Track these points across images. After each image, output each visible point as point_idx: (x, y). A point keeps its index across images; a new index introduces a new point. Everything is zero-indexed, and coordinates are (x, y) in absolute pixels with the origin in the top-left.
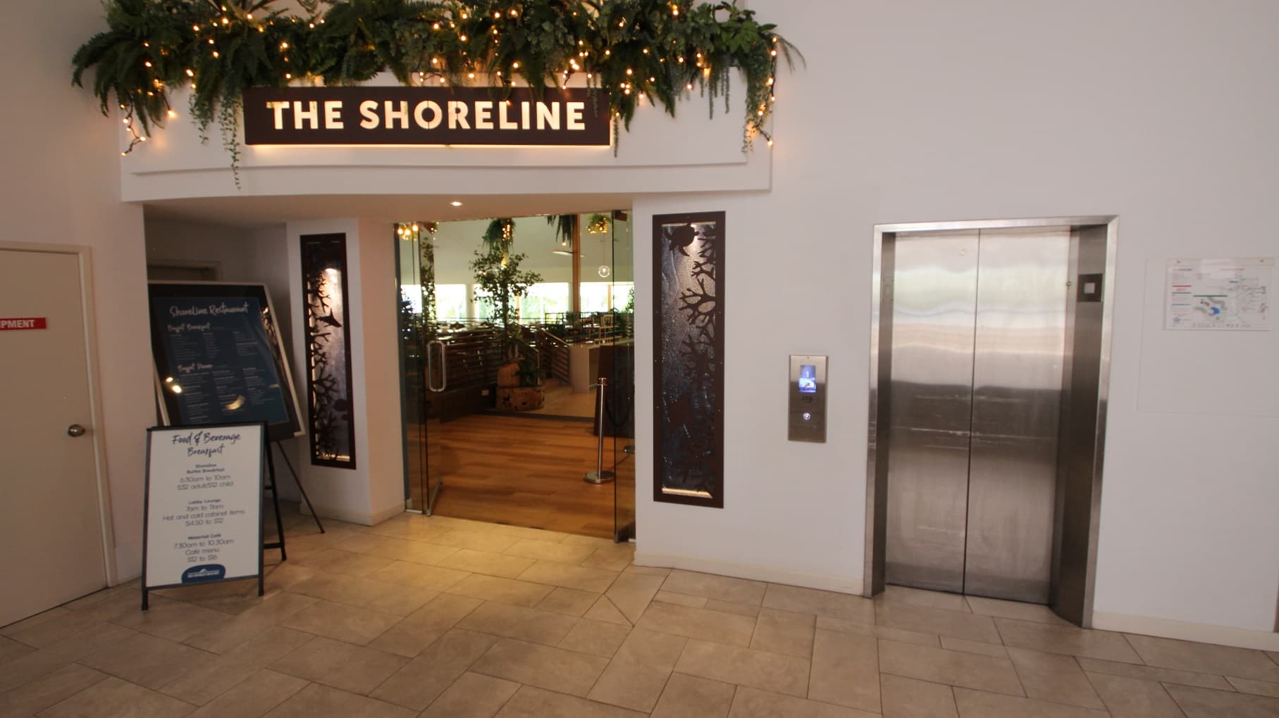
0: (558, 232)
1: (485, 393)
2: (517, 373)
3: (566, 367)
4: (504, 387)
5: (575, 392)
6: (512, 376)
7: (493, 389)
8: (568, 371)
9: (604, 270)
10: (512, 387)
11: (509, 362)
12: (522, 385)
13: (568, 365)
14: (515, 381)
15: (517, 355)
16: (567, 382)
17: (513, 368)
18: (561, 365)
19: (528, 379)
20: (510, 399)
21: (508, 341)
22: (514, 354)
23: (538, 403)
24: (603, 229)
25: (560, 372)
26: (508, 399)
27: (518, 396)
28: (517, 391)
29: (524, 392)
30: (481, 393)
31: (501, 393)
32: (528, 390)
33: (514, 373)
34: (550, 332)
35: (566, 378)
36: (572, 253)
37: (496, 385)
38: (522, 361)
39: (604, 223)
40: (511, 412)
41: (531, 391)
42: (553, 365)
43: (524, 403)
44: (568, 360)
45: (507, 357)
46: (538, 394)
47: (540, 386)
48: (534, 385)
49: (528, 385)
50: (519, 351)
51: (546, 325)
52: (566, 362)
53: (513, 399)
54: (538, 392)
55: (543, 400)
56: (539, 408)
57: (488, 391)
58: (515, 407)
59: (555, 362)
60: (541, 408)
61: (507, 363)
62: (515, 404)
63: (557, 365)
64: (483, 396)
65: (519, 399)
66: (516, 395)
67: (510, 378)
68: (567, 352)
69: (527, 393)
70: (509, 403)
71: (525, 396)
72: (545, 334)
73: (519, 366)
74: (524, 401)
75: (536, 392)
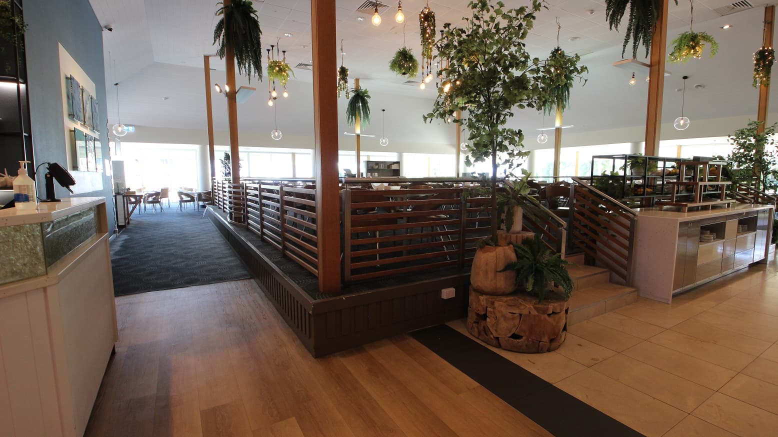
0: (627, 41)
1: (448, 293)
2: (509, 267)
4: (480, 292)
7: (464, 287)
8: (629, 258)
9: (682, 122)
10: (495, 294)
11: (491, 244)
13: (630, 248)
14: (502, 282)
16: (624, 277)
17: (504, 253)
18: (619, 237)
19: (530, 284)
20: (488, 320)
22: (509, 228)
24: (696, 54)
25: (616, 261)
26: (485, 317)
28: (502, 306)
29: (517, 311)
30: (440, 291)
32: (528, 308)
33: (501, 266)
34: (600, 189)
35: (624, 272)
36: (650, 66)
38: (526, 241)
39: (698, 45)
41: (534, 312)
43: (515, 336)
44: (631, 239)
46: (550, 319)
51: (592, 178)
52: (626, 243)
53: (494, 321)
54: (549, 315)
55: (565, 329)
56: (549, 350)
57: (452, 290)
58: (495, 342)
59: (605, 238)
60: (554, 350)
61: (488, 244)
62: (495, 335)
63: (606, 245)
64: (443, 299)
65: (503, 325)
66: (498, 315)
67: (491, 275)
68: (628, 223)
69: (521, 315)
70: (484, 327)
71: (517, 321)
72: (591, 191)
73: (516, 251)
74: (514, 331)
75: (546, 316)
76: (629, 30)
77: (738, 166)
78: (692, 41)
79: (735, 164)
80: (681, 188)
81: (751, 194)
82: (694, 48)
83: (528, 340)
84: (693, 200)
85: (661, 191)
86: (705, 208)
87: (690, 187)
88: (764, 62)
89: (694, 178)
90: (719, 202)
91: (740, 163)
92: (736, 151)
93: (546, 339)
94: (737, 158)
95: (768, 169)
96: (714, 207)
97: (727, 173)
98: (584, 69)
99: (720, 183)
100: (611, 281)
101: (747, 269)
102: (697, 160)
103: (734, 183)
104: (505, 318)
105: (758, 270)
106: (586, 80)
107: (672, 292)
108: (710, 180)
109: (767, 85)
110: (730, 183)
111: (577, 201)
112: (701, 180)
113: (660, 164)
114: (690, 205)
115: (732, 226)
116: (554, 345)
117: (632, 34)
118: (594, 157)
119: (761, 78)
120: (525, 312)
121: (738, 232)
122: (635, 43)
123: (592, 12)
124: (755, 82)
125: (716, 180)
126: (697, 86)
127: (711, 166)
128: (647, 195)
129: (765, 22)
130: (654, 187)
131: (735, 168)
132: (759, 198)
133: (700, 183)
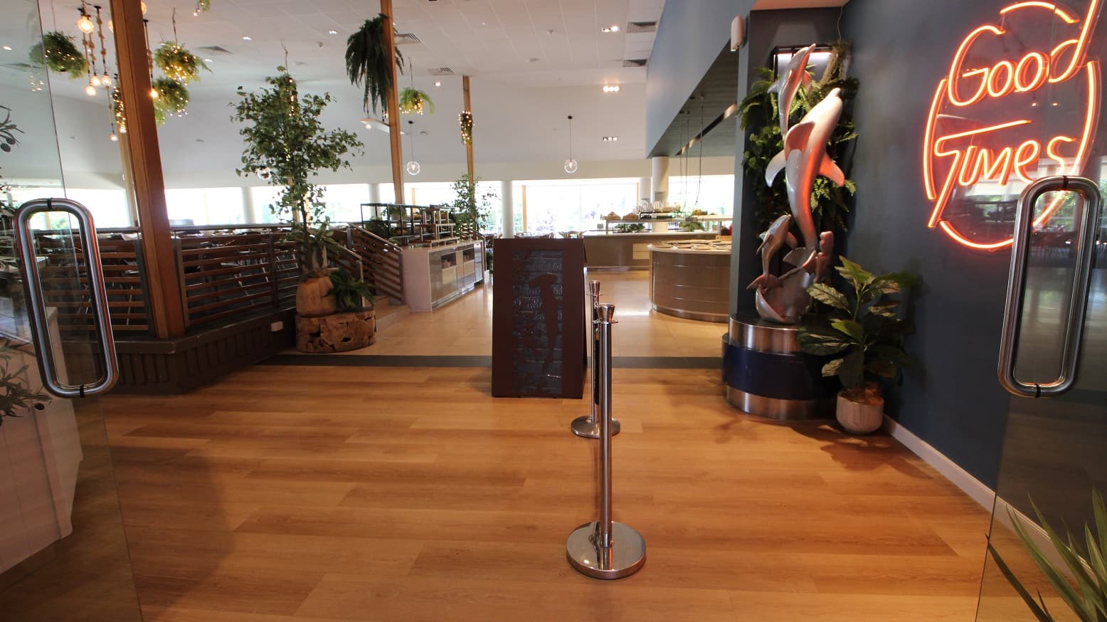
1: (277, 326)
2: (330, 292)
3: (398, 280)
4: (310, 316)
5: (414, 313)
6: (322, 297)
7: (290, 319)
8: (401, 284)
9: (413, 167)
10: (322, 315)
11: (313, 276)
12: (340, 309)
13: (401, 276)
14: (327, 305)
15: (325, 264)
16: (400, 299)
17: (324, 283)
18: (391, 269)
19: (349, 302)
20: (322, 334)
21: (310, 241)
22: (321, 264)
23: (366, 338)
24: (418, 108)
25: (392, 288)
26: (318, 334)
27: (335, 328)
28: (332, 321)
29: (343, 321)
30: (269, 327)
31: (302, 325)
32: (351, 317)
33: (325, 293)
34: (371, 231)
35: (399, 295)
37: (294, 312)
38: (335, 273)
39: (419, 101)
40: (325, 356)
41: (356, 319)
42: (377, 277)
43: (346, 340)
44: (400, 269)
45: (310, 266)
46: (366, 323)
47: (368, 309)
48: (358, 309)
49: (349, 310)
50: (328, 258)
51: (363, 223)
52: (397, 272)
53: (327, 333)
54: (366, 320)
55: (375, 330)
56: (369, 345)
57: (281, 323)
58: (330, 348)
59: (381, 272)
60: (372, 344)
61: (311, 277)
62: (330, 343)
63: (383, 277)
64: (274, 332)
65: (336, 333)
66: (331, 328)
67: (318, 301)
68: (396, 257)
69: (347, 323)
70: (319, 341)
71: (345, 329)
72: (364, 233)
73: (332, 281)
74: (344, 336)
75: (364, 321)
76: (367, 87)
77: (461, 211)
78: (414, 97)
79: (457, 209)
80: (425, 229)
81: (472, 233)
82: (416, 104)
83: (355, 340)
84: (434, 239)
85: (412, 231)
86: (442, 244)
87: (430, 228)
88: (467, 124)
89: (432, 220)
90: (450, 239)
91: (461, 208)
92: (457, 199)
93: (366, 337)
94: (458, 204)
95: (478, 213)
96: (448, 243)
97: (453, 218)
98: (360, 144)
99: (449, 225)
100: (391, 304)
101: (473, 288)
102: (432, 207)
103: (457, 224)
104: (337, 328)
105: (480, 287)
106: (363, 153)
107: (432, 304)
108: (442, 223)
109: (470, 143)
110: (455, 224)
111: (354, 243)
112: (437, 222)
113: (408, 211)
114: (433, 241)
115: (459, 256)
116: (372, 340)
117: (369, 91)
118: (362, 205)
119: (466, 137)
120: (350, 320)
121: (464, 261)
122: (373, 100)
123: (321, 45)
124: (463, 140)
125: (445, 222)
126: (422, 132)
127: (442, 212)
128: (405, 235)
129: (464, 89)
130: (406, 229)
131: (458, 212)
132: (476, 236)
133: (437, 225)
